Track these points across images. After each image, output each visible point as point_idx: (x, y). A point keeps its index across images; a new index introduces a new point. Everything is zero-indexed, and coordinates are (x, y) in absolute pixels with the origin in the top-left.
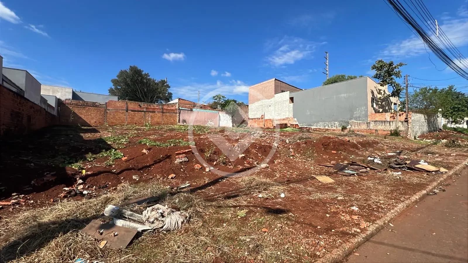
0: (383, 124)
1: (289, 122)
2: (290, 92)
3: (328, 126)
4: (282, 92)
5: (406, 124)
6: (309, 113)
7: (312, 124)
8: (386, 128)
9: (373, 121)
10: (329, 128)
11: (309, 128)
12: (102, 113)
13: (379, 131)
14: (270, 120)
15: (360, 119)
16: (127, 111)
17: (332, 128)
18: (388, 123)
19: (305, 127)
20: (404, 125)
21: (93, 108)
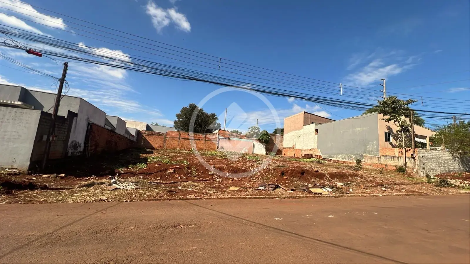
0: (393, 159)
1: (314, 152)
2: (315, 125)
3: (346, 159)
4: (312, 124)
5: (413, 161)
6: (330, 145)
7: (332, 156)
8: (395, 163)
9: (383, 156)
10: (346, 161)
11: (330, 159)
12: (163, 140)
13: (388, 166)
14: (299, 149)
15: (372, 153)
16: (179, 139)
17: (349, 161)
18: (397, 158)
19: (327, 158)
20: (411, 161)
21: (157, 136)
